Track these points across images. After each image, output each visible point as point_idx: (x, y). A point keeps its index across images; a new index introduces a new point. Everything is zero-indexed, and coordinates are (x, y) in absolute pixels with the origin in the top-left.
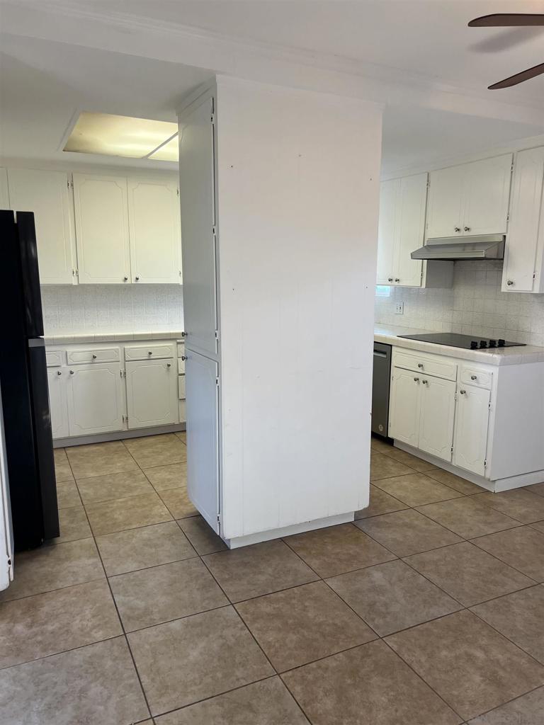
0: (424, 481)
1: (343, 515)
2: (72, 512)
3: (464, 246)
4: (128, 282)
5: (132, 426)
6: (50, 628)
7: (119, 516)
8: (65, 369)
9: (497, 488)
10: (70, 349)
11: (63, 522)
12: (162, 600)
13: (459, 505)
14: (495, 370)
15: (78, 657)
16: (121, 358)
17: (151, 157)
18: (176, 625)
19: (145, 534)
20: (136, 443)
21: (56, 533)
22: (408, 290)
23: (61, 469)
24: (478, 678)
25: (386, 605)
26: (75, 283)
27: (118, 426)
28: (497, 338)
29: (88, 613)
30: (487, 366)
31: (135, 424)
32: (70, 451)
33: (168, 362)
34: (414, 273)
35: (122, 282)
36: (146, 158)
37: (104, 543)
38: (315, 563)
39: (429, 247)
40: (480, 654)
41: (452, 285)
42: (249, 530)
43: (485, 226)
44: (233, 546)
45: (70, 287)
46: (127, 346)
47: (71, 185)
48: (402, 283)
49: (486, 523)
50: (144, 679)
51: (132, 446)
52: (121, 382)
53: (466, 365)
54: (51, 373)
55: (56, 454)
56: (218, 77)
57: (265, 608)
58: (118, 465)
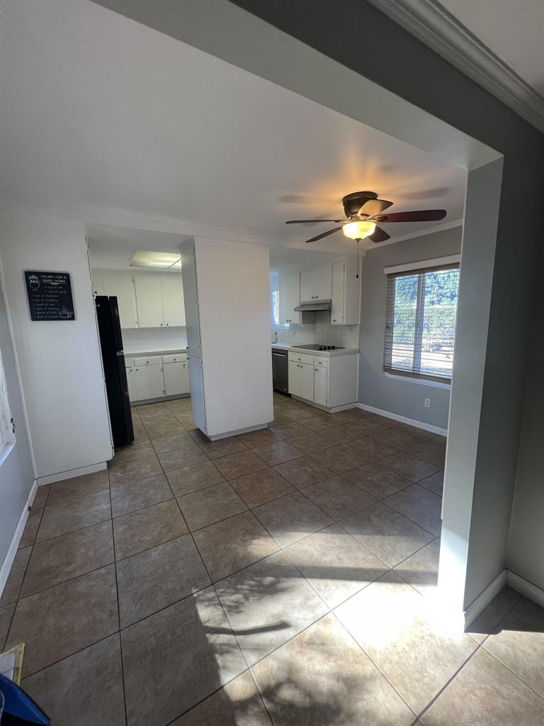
0: (302, 411)
1: (263, 425)
2: (140, 432)
3: (317, 305)
4: (163, 326)
5: (167, 395)
6: (132, 473)
7: (162, 432)
8: (134, 368)
9: (333, 411)
10: (136, 359)
11: (136, 435)
12: (180, 461)
13: (314, 419)
14: (327, 359)
15: (144, 482)
16: (161, 362)
17: (172, 267)
18: (186, 469)
19: (174, 438)
20: (169, 402)
21: (133, 439)
22: (296, 325)
23: (134, 415)
24: (307, 477)
25: (275, 456)
26: (137, 327)
27: (161, 395)
28: (331, 345)
29: (148, 467)
30: (325, 358)
31: (169, 394)
32: (138, 407)
33: (184, 363)
34: (297, 318)
35: (159, 326)
36: (169, 267)
37: (154, 442)
38: (248, 444)
39: (302, 306)
40: (309, 469)
41: (314, 322)
42: (220, 432)
43: (323, 297)
44: (213, 440)
45: (135, 329)
46: (164, 356)
47: (133, 281)
48: (293, 322)
49: (324, 425)
50: (172, 487)
51: (167, 404)
52: (161, 373)
53: (317, 358)
54: (127, 370)
55: (132, 409)
56: (196, 238)
57: (225, 460)
58: (160, 413)
